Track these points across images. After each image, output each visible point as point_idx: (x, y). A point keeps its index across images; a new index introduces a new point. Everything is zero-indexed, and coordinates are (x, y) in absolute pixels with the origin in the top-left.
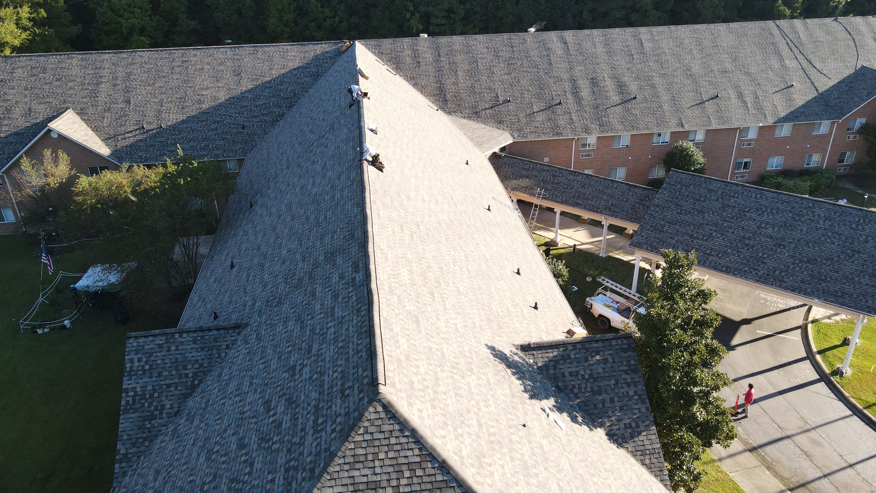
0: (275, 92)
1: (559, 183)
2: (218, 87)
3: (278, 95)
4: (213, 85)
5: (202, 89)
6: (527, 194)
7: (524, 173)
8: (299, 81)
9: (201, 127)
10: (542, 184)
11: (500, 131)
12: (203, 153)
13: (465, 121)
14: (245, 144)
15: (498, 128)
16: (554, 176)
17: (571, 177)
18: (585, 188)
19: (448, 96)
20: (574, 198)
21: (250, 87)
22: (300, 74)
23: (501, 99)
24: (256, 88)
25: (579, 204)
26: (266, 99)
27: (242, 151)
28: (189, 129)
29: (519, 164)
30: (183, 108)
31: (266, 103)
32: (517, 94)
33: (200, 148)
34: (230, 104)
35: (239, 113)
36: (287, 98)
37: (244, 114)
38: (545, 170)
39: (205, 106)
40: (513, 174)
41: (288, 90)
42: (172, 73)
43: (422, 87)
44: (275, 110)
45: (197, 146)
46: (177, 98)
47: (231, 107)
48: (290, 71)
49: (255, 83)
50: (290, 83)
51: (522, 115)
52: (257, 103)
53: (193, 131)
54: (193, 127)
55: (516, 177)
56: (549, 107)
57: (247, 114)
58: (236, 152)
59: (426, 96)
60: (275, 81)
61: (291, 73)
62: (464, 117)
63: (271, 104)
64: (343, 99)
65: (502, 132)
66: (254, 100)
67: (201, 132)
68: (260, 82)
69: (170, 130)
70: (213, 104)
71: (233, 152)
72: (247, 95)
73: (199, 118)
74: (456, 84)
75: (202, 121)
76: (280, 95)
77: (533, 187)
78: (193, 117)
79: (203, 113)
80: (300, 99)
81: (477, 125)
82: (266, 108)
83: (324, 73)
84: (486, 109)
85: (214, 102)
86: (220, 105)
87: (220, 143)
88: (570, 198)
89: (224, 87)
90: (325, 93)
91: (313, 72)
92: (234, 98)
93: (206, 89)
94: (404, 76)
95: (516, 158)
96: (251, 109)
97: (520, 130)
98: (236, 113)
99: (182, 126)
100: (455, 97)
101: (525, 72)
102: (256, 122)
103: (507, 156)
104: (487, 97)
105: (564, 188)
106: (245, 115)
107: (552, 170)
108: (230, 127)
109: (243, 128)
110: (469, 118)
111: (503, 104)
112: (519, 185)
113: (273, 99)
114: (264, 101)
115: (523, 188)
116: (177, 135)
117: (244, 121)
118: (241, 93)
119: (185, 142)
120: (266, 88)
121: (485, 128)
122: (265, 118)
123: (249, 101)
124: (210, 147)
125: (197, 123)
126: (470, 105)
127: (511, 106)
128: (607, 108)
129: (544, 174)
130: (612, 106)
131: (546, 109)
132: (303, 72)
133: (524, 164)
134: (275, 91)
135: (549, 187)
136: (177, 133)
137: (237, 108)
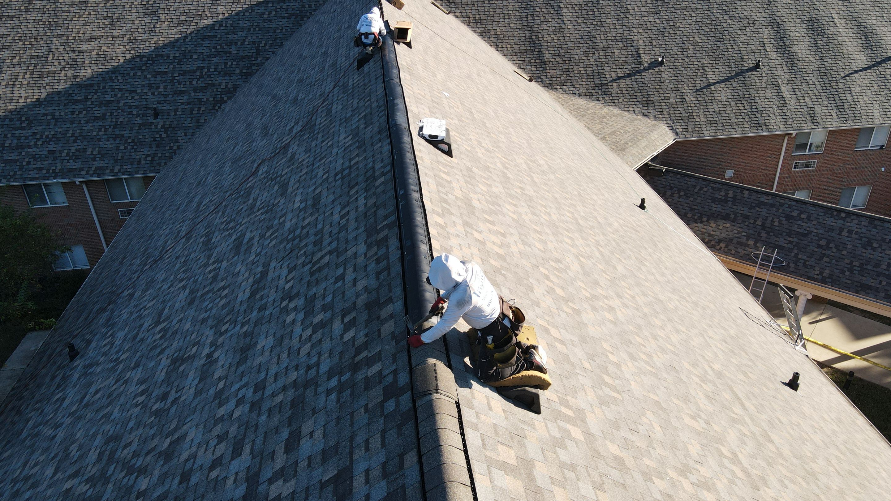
0: (222, 47)
1: (804, 235)
2: (113, 36)
3: (226, 53)
4: (101, 33)
5: (81, 40)
6: (734, 255)
7: (716, 208)
8: (267, 25)
9: (73, 113)
10: (764, 235)
11: (649, 121)
12: (72, 165)
13: (581, 102)
14: (158, 146)
15: (644, 115)
16: (788, 217)
17: (830, 221)
18: (874, 249)
19: (547, 55)
20: (851, 270)
21: (174, 35)
22: (270, 13)
23: (646, 59)
24: (186, 37)
25: (869, 287)
26: (204, 60)
27: (152, 162)
28: (49, 117)
29: (701, 189)
30: (41, 77)
31: (203, 68)
32: (675, 50)
33: (68, 154)
34: (132, 69)
35: (150, 86)
36: (243, 57)
37: (158, 88)
38: (764, 204)
39: (85, 73)
40: (692, 210)
41: (246, 43)
42: (27, 10)
43: (498, 38)
44: (220, 79)
45: (61, 152)
46: (32, 57)
47: (135, 74)
48: (251, 7)
49: (183, 29)
50: (249, 30)
51: (687, 90)
52: (184, 68)
53: (57, 121)
54: (57, 114)
55: (701, 217)
56: (737, 75)
57: (165, 88)
58: (139, 163)
59: (505, 55)
60: (221, 25)
61: (253, 11)
62: (580, 95)
63: (212, 70)
64: (343, 51)
65: (654, 122)
66: (180, 61)
67: (72, 122)
68: (192, 27)
69: (11, 120)
70: (100, 69)
71: (132, 163)
72: (166, 51)
73: (70, 95)
74: (559, 30)
75: (77, 101)
76: (230, 52)
77: (744, 240)
78: (59, 93)
79: (80, 86)
80: (267, 59)
81: (606, 110)
82: (201, 76)
83: (315, 11)
84: (620, 78)
85: (103, 64)
86: (115, 70)
87: (110, 144)
88: (843, 272)
89: (123, 36)
90: (310, 43)
91: (294, 9)
92: (141, 57)
93: (90, 40)
94: (463, 16)
95: (693, 176)
96: (174, 78)
97: (686, 119)
98: (143, 86)
99: (36, 111)
100: (559, 55)
101: (686, 8)
102: (182, 104)
103: (672, 172)
104: (620, 56)
105: (819, 246)
106: (161, 90)
107: (782, 205)
108: (130, 113)
109: (156, 116)
110: (589, 96)
111: (649, 68)
112: (710, 235)
113: (215, 60)
114: (199, 64)
115: (720, 241)
116: (23, 128)
117: (159, 102)
118: (157, 48)
119: (39, 143)
120: (204, 38)
121: (620, 115)
122: (200, 95)
123: (171, 63)
124: (88, 153)
125: (66, 105)
126: (589, 70)
127: (666, 73)
128: (847, 75)
129: (764, 212)
130: (856, 72)
131: (732, 78)
132: (276, 10)
133: (713, 188)
134: (220, 44)
135: (782, 242)
136: (23, 125)
137: (145, 77)
